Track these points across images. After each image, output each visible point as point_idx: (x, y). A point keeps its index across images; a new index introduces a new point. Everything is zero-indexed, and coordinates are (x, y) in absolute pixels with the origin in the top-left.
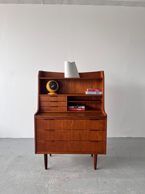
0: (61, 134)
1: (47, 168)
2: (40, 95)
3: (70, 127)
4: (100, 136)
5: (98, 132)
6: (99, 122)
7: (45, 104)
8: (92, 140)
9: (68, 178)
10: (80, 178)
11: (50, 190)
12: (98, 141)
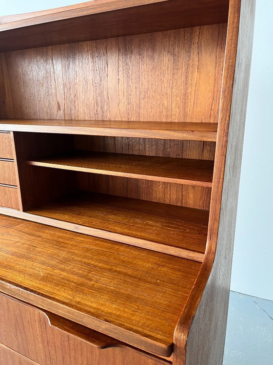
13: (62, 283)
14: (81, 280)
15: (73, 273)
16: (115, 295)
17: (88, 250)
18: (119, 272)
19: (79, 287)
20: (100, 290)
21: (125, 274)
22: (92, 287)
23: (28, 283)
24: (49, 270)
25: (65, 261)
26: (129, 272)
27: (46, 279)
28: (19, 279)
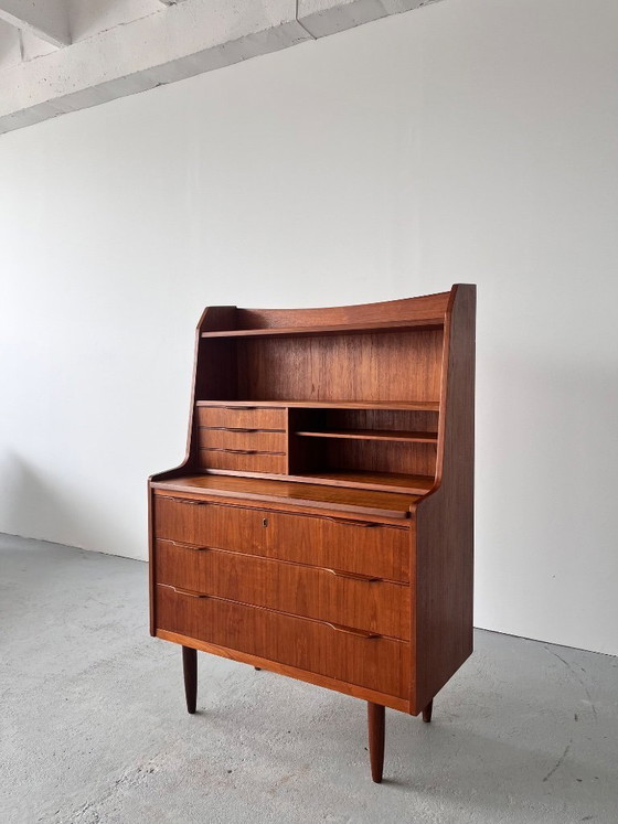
0: (233, 574)
1: (198, 709)
2: (200, 403)
3: (263, 543)
4: (388, 612)
5: (376, 589)
6: (382, 538)
7: (213, 440)
8: (351, 625)
9: (230, 772)
10: (273, 791)
11: (124, 791)
12: (376, 637)
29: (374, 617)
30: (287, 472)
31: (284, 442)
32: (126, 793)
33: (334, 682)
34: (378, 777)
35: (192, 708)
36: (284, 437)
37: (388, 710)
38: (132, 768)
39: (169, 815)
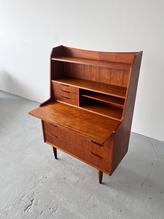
0: (64, 134)
2: (53, 81)
4: (105, 153)
5: (102, 148)
8: (95, 153)
9: (65, 178)
10: (75, 185)
11: (40, 184)
12: (102, 158)
13: (84, 131)
14: (87, 131)
15: (85, 129)
16: (94, 134)
17: (88, 124)
18: (95, 130)
19: (87, 132)
20: (91, 133)
21: (96, 131)
22: (89, 133)
23: (77, 131)
24: (80, 128)
25: (84, 127)
26: (97, 130)
27: (80, 130)
28: (75, 130)
29: (101, 153)
30: (79, 106)
31: (78, 98)
32: (41, 185)
33: (91, 164)
34: (101, 182)
35: (56, 158)
36: (78, 96)
37: (104, 173)
38: (42, 177)
39: (51, 192)
